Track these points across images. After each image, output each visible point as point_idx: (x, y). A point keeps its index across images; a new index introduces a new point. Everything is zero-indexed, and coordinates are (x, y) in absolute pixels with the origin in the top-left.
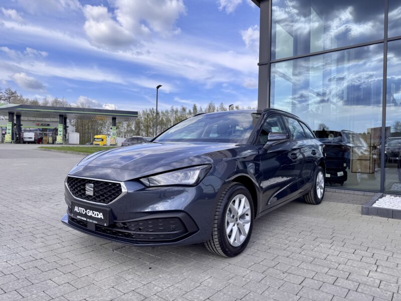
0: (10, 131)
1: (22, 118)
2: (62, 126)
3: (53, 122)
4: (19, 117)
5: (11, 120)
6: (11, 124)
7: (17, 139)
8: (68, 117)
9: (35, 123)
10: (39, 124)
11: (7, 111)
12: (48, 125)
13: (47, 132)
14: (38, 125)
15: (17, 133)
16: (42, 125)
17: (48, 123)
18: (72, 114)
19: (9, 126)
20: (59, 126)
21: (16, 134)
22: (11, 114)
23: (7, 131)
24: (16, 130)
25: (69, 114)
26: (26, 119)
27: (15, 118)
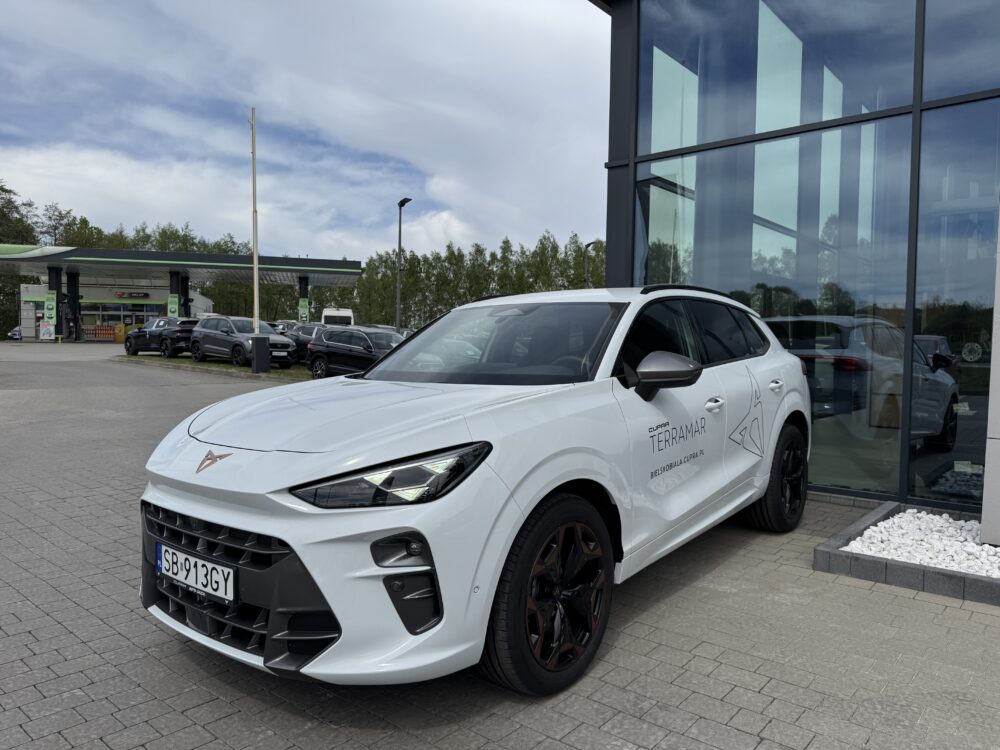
0: (54, 313)
1: (82, 279)
2: (177, 300)
3: (155, 287)
4: (73, 277)
5: (54, 284)
6: (55, 296)
7: (70, 334)
8: (191, 275)
9: (116, 290)
10: (123, 294)
11: (45, 264)
12: (146, 296)
13: (144, 313)
14: (121, 296)
15: (70, 316)
16: (131, 296)
17: (145, 292)
18: (199, 270)
19: (50, 300)
20: (170, 299)
21: (68, 321)
22: (54, 272)
23: (47, 313)
24: (66, 309)
25: (194, 270)
26: (92, 280)
27: (64, 279)
